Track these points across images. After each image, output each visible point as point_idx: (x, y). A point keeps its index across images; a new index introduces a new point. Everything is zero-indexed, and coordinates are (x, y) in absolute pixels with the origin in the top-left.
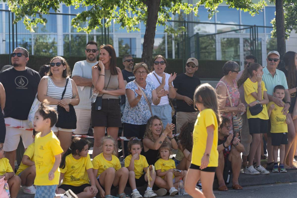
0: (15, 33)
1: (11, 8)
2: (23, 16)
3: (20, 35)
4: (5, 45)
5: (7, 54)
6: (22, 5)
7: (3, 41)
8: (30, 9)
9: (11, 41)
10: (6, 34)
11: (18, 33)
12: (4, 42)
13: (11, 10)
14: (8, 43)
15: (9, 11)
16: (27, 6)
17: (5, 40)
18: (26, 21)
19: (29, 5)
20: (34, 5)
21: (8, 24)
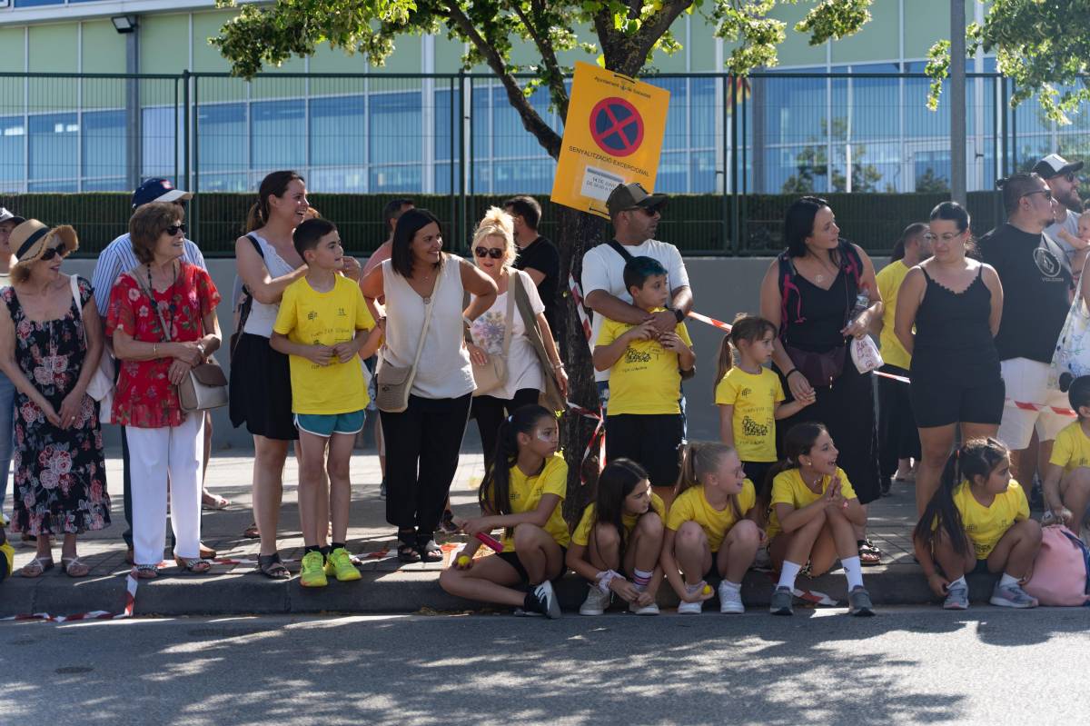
0: (1010, 135)
1: (1002, 67)
2: (1037, 86)
3: (1023, 139)
4: (982, 166)
5: (987, 189)
6: (1033, 55)
7: (977, 156)
8: (1056, 67)
9: (1000, 155)
10: (986, 136)
11: (1018, 134)
12: (980, 160)
13: (1004, 70)
14: (992, 162)
15: (995, 76)
16: (1048, 57)
17: (981, 153)
18: (1046, 97)
19: (1055, 54)
20: (1069, 54)
21: (992, 109)
